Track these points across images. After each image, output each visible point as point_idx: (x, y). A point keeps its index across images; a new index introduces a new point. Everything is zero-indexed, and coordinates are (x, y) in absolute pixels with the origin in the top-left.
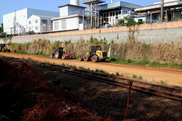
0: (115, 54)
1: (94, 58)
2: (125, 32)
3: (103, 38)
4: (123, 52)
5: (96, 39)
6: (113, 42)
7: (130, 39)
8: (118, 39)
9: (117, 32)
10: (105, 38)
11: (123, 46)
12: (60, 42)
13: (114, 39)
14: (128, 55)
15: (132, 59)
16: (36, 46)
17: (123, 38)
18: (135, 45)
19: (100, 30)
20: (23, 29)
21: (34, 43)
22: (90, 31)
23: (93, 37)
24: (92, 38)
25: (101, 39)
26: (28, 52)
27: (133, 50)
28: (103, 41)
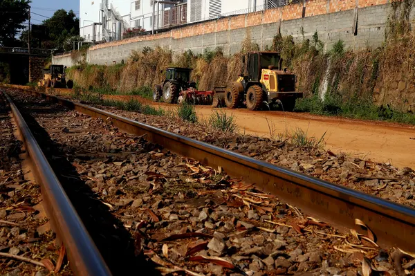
0: (341, 88)
1: (251, 95)
2: (379, 10)
3: (310, 35)
4: (366, 80)
5: (290, 40)
6: (339, 47)
7: (393, 30)
8: (356, 34)
9: (355, 11)
10: (316, 36)
11: (371, 57)
12: (195, 54)
13: (343, 37)
14: (383, 89)
15: (394, 106)
16: (137, 71)
17: (374, 29)
18: (407, 54)
19: (304, 9)
20: (117, 23)
21: (133, 63)
22: (275, 15)
23: (283, 35)
24: (278, 38)
25: (306, 39)
26: (119, 88)
27: (401, 73)
28: (312, 44)
